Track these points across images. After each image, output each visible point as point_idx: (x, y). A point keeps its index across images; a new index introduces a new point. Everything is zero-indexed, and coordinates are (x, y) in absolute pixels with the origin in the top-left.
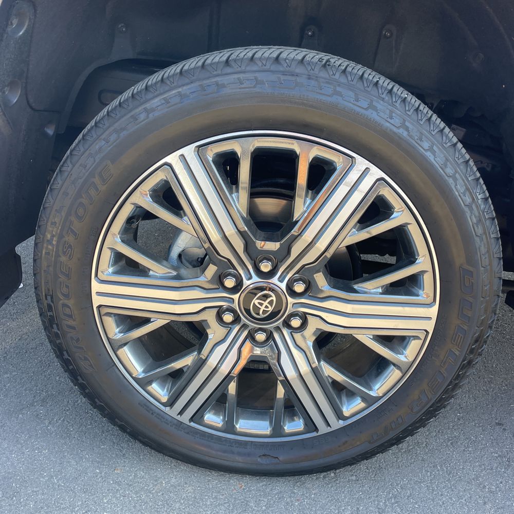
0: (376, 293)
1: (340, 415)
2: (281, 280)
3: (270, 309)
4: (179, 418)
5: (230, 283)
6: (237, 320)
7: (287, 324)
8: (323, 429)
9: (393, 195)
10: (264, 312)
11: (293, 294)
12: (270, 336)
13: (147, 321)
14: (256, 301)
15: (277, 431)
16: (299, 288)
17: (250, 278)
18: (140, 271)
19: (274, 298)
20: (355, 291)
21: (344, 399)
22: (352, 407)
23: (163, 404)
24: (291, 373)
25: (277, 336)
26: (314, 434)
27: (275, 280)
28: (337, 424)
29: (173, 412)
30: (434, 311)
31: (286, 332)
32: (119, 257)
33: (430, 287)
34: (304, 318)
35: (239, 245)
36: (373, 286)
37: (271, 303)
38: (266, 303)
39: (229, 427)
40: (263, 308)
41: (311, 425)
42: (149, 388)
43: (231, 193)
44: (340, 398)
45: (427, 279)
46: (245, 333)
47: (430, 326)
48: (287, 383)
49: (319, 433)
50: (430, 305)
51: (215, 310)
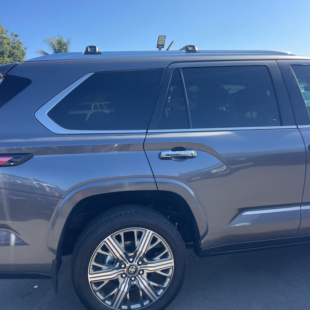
0: (158, 260)
1: (157, 295)
2: (135, 262)
3: (134, 270)
4: (115, 309)
5: (123, 266)
6: (126, 276)
7: (139, 273)
8: (154, 301)
9: (157, 235)
10: (133, 272)
11: (139, 265)
12: (135, 278)
13: (103, 282)
14: (130, 269)
15: (142, 305)
16: (140, 263)
17: (128, 264)
18: (100, 269)
19: (135, 267)
20: (154, 260)
21: (158, 291)
22: (160, 292)
23: (110, 306)
24: (143, 287)
25: (137, 277)
26: (152, 303)
27: (134, 263)
28: (157, 298)
29: (113, 308)
30: (173, 261)
31: (139, 276)
32: (94, 266)
33: (171, 255)
34: (143, 270)
35: (124, 256)
36: (157, 258)
37: (134, 269)
38: (133, 269)
39: (129, 308)
40: (132, 271)
41: (151, 301)
42: (106, 302)
43: (120, 244)
44: (157, 291)
45: (169, 253)
46: (129, 279)
47: (173, 264)
48: (142, 290)
49: (153, 302)
50: (171, 259)
51: (120, 275)
